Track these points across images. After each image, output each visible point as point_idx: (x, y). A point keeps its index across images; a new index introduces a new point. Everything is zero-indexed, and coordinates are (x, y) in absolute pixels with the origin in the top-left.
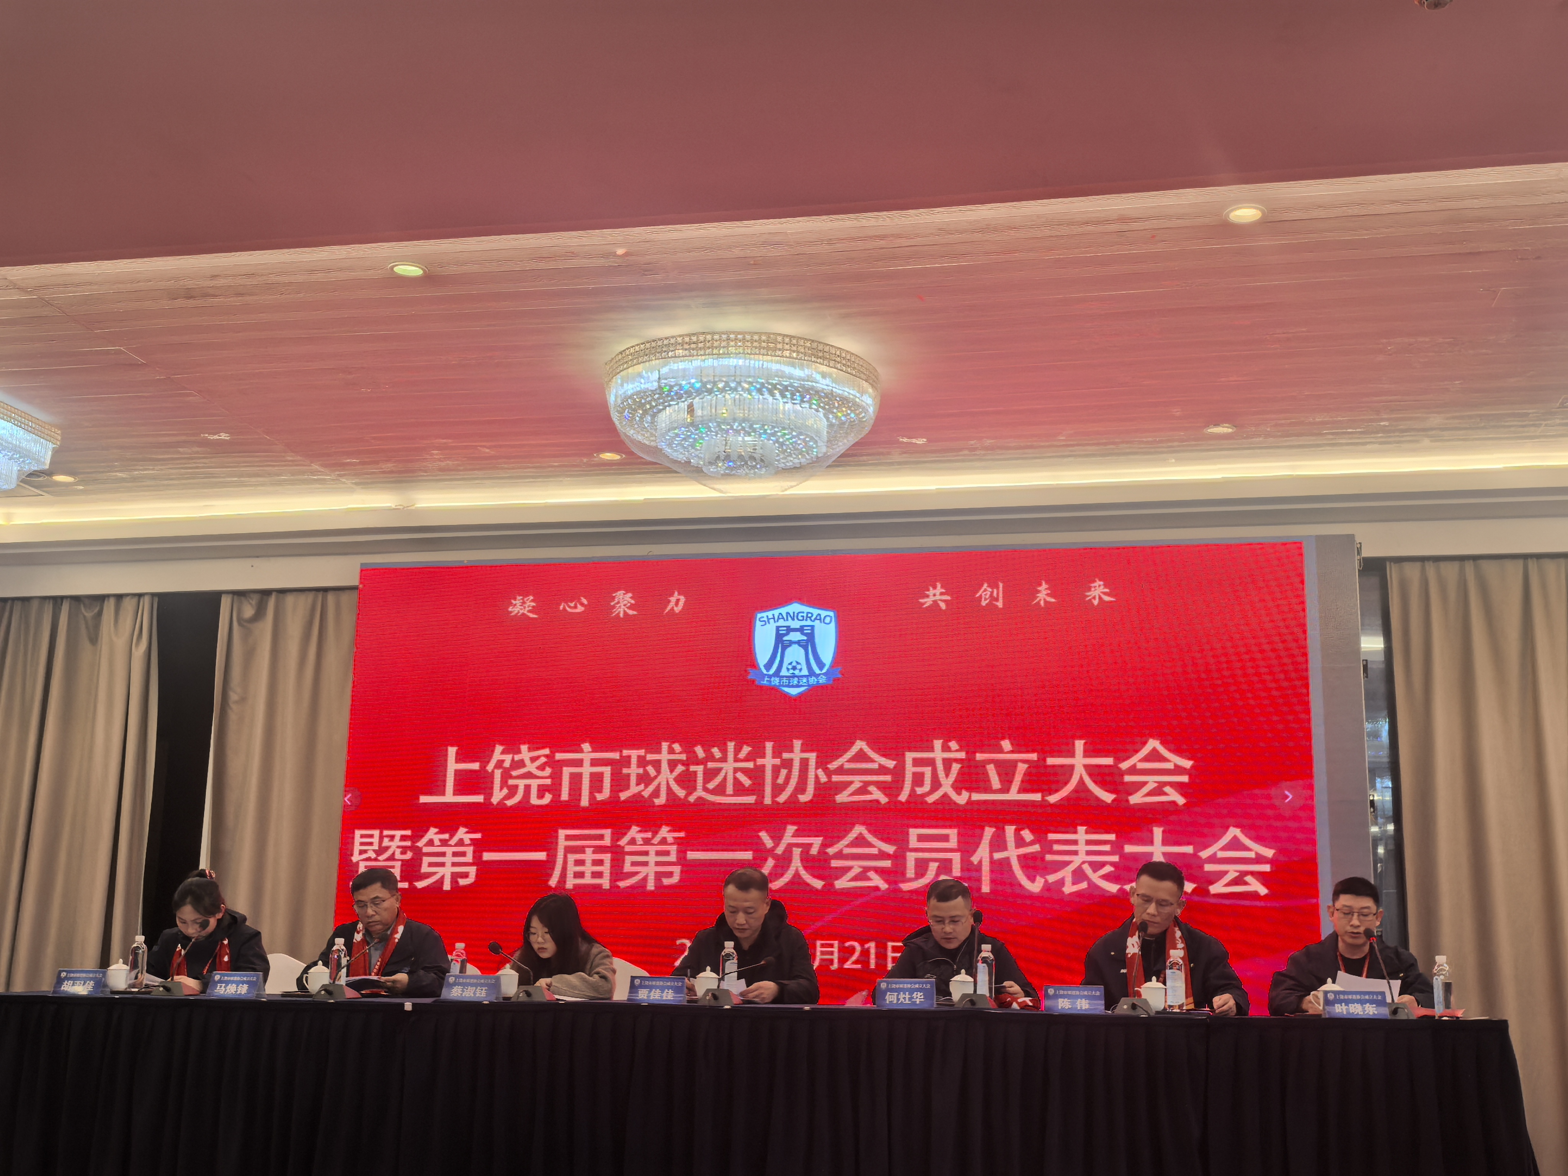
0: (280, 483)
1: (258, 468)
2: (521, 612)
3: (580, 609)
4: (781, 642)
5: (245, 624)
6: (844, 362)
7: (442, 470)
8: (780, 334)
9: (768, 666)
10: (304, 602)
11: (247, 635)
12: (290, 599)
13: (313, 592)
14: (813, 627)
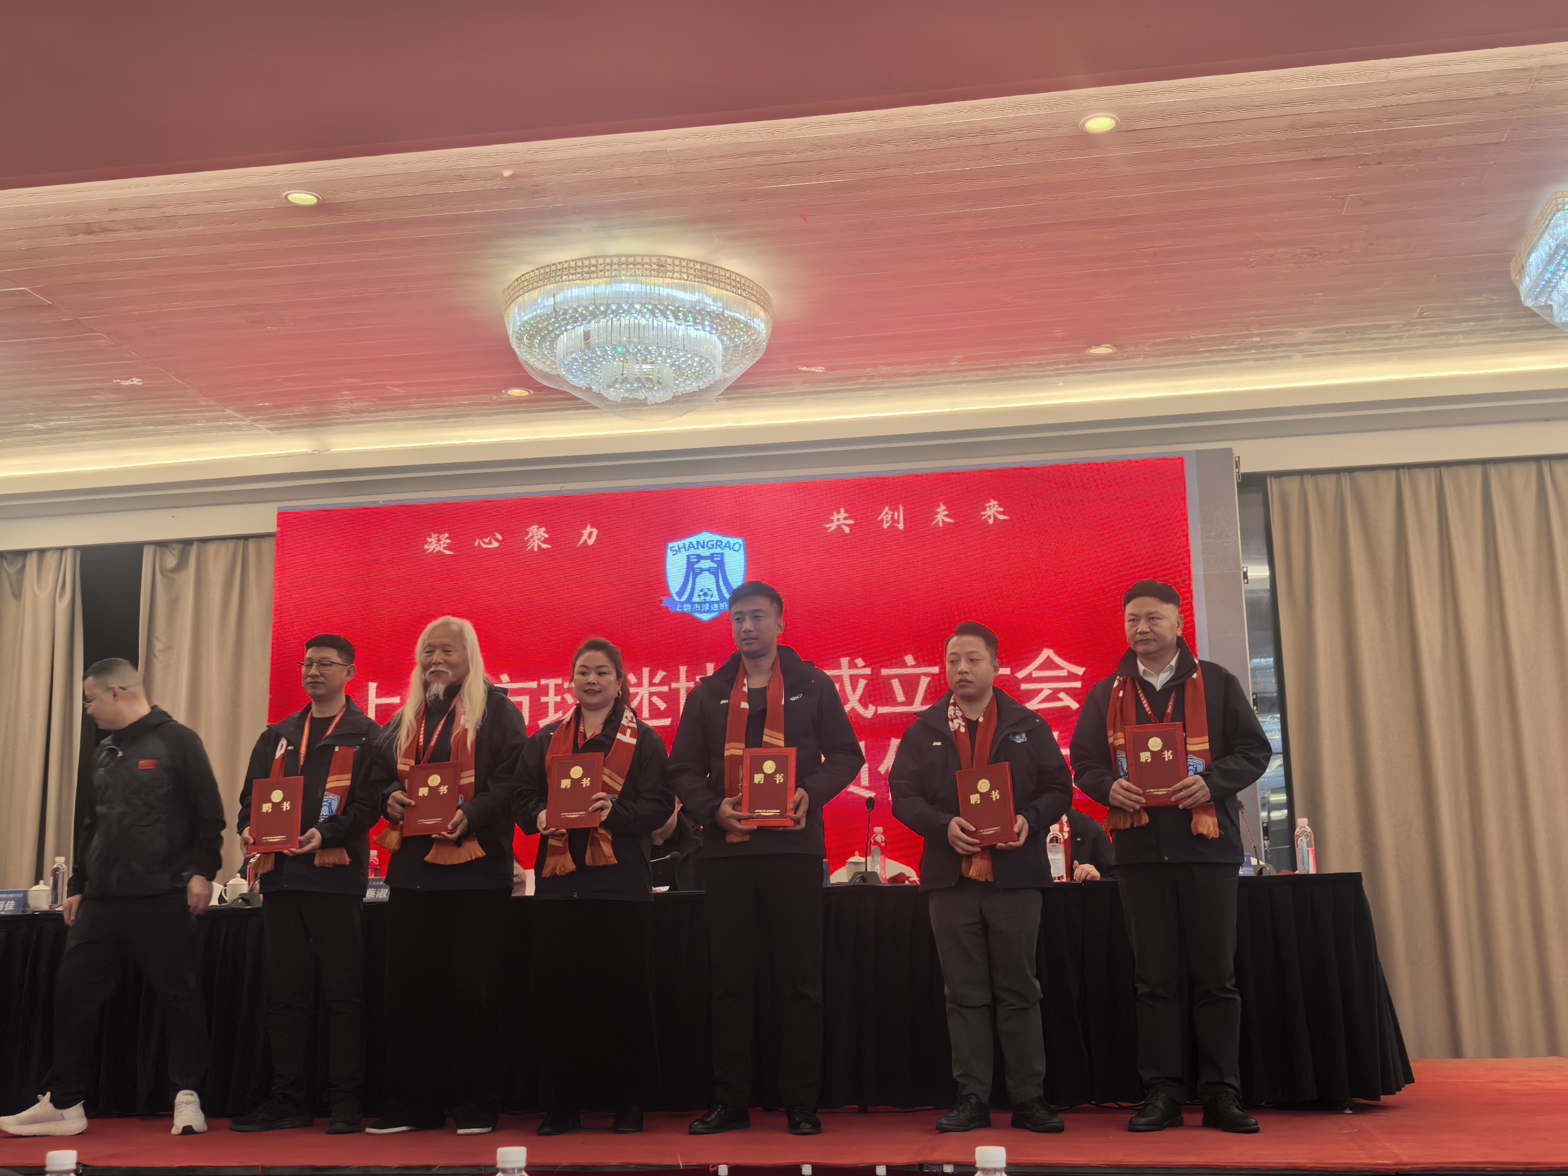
0: (196, 431)
1: (173, 415)
2: (437, 549)
3: (495, 544)
4: (692, 571)
5: (168, 574)
6: (734, 284)
7: (353, 411)
8: (670, 257)
9: (680, 593)
10: (226, 550)
11: (170, 584)
12: (211, 548)
13: (235, 540)
14: (722, 555)
